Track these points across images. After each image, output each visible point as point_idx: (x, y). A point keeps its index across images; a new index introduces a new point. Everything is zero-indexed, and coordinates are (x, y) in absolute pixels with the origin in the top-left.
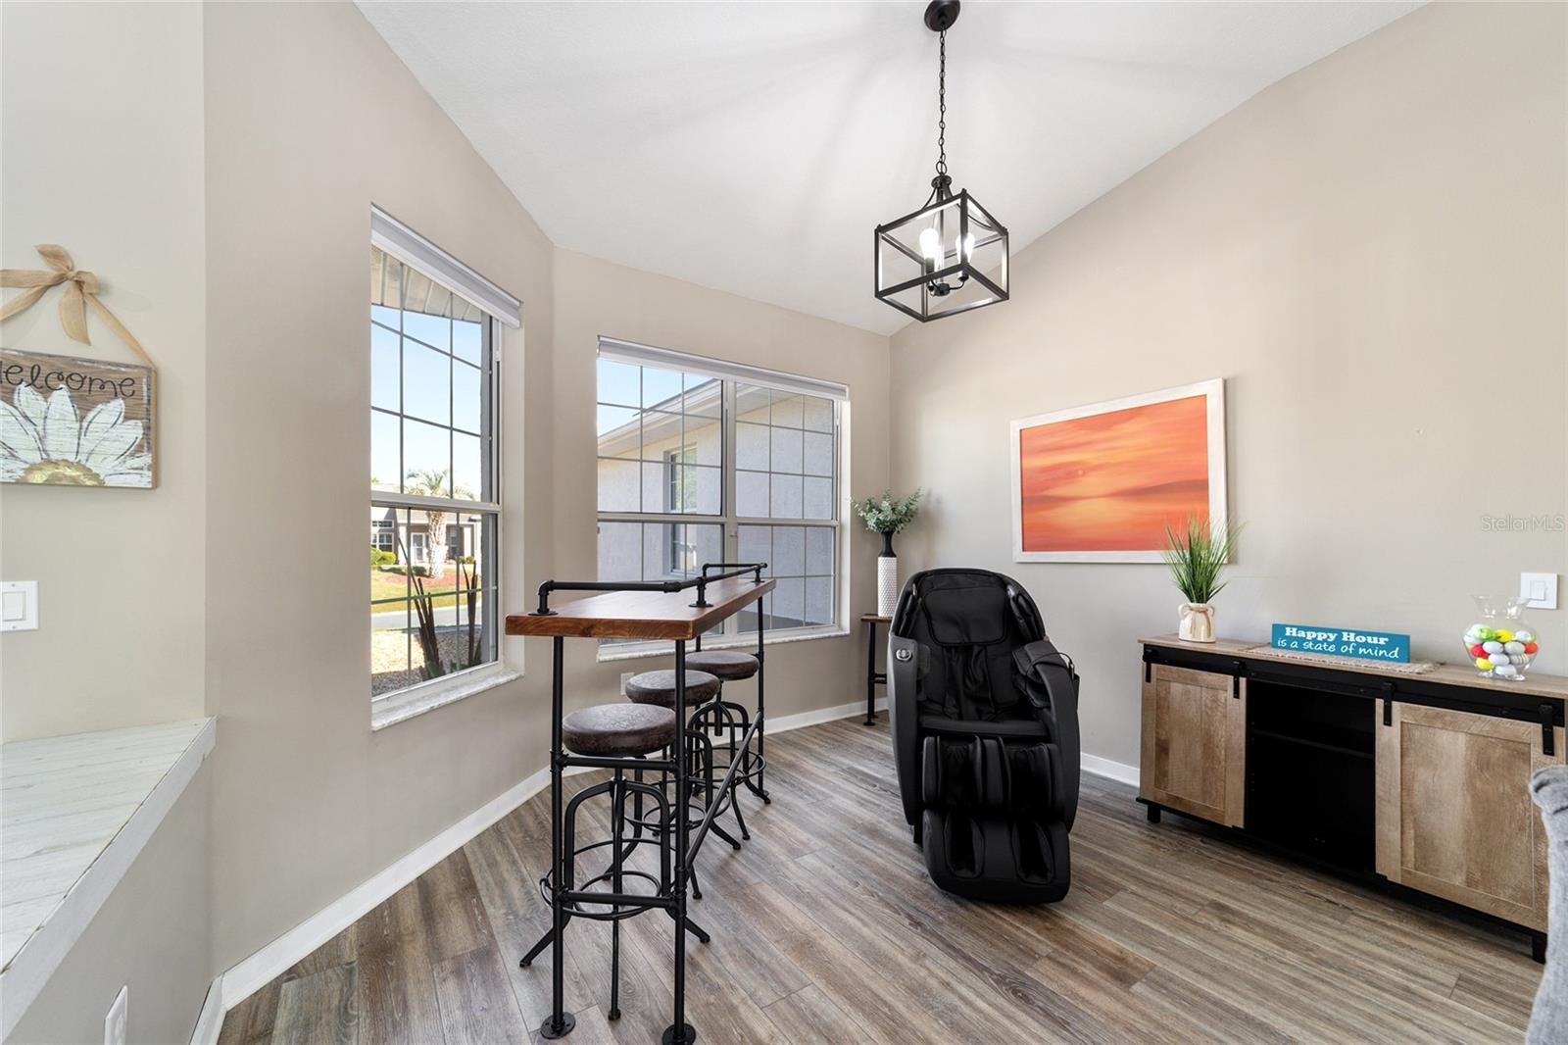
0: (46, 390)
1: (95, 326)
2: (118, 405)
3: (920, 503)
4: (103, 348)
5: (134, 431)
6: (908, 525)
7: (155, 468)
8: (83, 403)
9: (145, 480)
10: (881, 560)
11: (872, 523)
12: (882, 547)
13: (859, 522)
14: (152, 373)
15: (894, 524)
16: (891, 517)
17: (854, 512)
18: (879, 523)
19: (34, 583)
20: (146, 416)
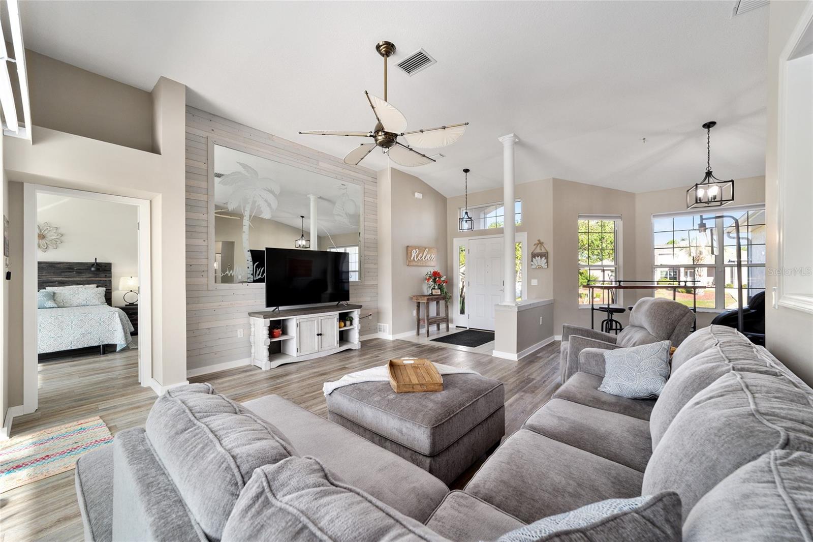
0: (538, 257)
1: (543, 248)
2: (544, 258)
4: (543, 251)
5: (546, 261)
7: (548, 265)
8: (541, 258)
9: (546, 267)
14: (547, 253)
19: (537, 280)
20: (547, 258)
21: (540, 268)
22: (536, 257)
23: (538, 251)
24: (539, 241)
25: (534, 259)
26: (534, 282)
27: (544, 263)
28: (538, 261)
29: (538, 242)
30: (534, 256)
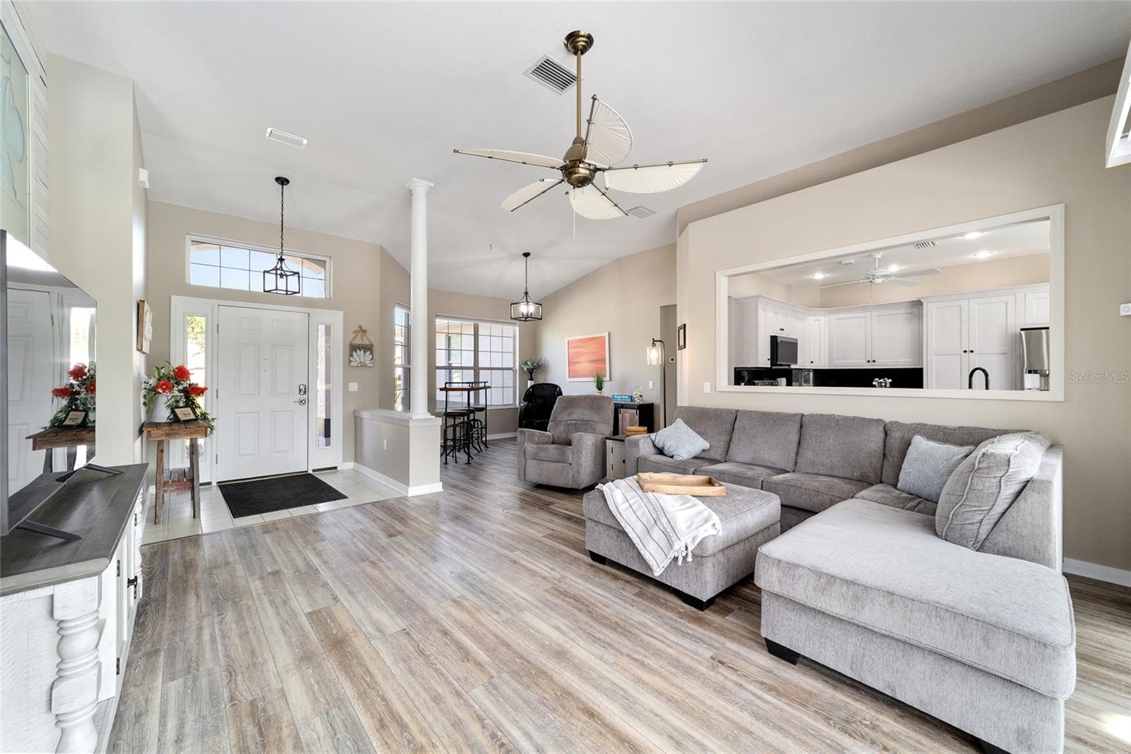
0: (360, 350)
1: (365, 338)
2: (369, 352)
3: (543, 362)
4: (366, 342)
5: (371, 356)
6: (538, 370)
7: (374, 362)
8: (365, 352)
9: (372, 364)
10: (529, 382)
11: (525, 369)
12: (530, 377)
13: (521, 369)
14: (372, 345)
15: (533, 369)
16: (532, 367)
17: (520, 365)
18: (527, 369)
19: (357, 384)
20: (372, 353)
21: (363, 365)
22: (358, 351)
23: (358, 341)
24: (360, 327)
25: (354, 353)
26: (353, 387)
27: (368, 360)
28: (359, 356)
29: (358, 329)
30: (354, 348)
